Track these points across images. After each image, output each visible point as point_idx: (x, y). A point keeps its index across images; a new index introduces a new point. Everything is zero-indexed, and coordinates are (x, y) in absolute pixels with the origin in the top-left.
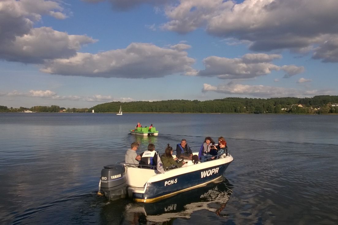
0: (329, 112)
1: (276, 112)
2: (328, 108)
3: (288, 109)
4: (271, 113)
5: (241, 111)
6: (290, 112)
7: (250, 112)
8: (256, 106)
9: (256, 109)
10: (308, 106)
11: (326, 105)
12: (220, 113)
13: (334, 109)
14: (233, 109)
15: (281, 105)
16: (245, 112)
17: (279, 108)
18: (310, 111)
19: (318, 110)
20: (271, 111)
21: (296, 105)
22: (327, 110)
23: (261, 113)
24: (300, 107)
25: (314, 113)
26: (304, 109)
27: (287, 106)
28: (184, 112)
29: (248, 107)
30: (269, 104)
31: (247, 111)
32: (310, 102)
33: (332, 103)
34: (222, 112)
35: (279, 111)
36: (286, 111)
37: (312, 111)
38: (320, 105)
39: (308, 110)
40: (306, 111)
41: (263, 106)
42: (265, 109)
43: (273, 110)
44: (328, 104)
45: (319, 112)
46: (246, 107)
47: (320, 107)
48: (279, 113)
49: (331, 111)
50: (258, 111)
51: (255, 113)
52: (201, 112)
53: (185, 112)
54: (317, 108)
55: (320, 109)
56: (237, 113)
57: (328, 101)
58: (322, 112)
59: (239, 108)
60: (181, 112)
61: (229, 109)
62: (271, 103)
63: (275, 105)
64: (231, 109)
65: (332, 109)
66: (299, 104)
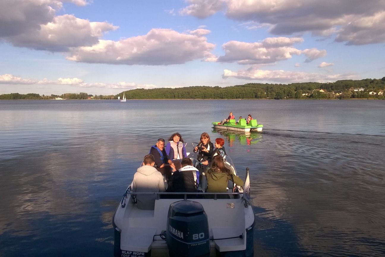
0: (351, 97)
1: (296, 98)
2: (350, 93)
3: (309, 95)
4: (291, 99)
5: (262, 97)
6: (312, 97)
7: (271, 98)
8: (277, 91)
9: (277, 95)
10: (330, 91)
11: (348, 90)
12: (240, 99)
13: (356, 94)
14: (254, 95)
15: (301, 90)
16: (265, 98)
17: (299, 93)
18: (331, 96)
19: (340, 95)
20: (292, 96)
21: (318, 90)
22: (349, 95)
23: (281, 98)
24: (321, 92)
25: (335, 98)
26: (325, 94)
27: (308, 91)
28: (205, 98)
29: (268, 92)
30: (289, 90)
31: (268, 96)
32: (332, 87)
33: (354, 88)
34: (243, 98)
35: (300, 97)
36: (307, 97)
37: (333, 96)
38: (343, 90)
39: (329, 95)
40: (328, 96)
41: (284, 92)
42: (286, 95)
43: (294, 96)
44: (350, 89)
45: (340, 98)
46: (267, 93)
47: (342, 92)
48: (300, 98)
49: (353, 96)
50: (279, 97)
51: (275, 98)
52: (222, 98)
53: (207, 98)
54: (339, 93)
55: (342, 94)
56: (258, 99)
57: (351, 86)
58: (344, 97)
59: (260, 93)
60: (202, 98)
61: (249, 95)
62: (292, 88)
63: (295, 91)
64: (252, 95)
65: (354, 93)
66: (320, 89)
